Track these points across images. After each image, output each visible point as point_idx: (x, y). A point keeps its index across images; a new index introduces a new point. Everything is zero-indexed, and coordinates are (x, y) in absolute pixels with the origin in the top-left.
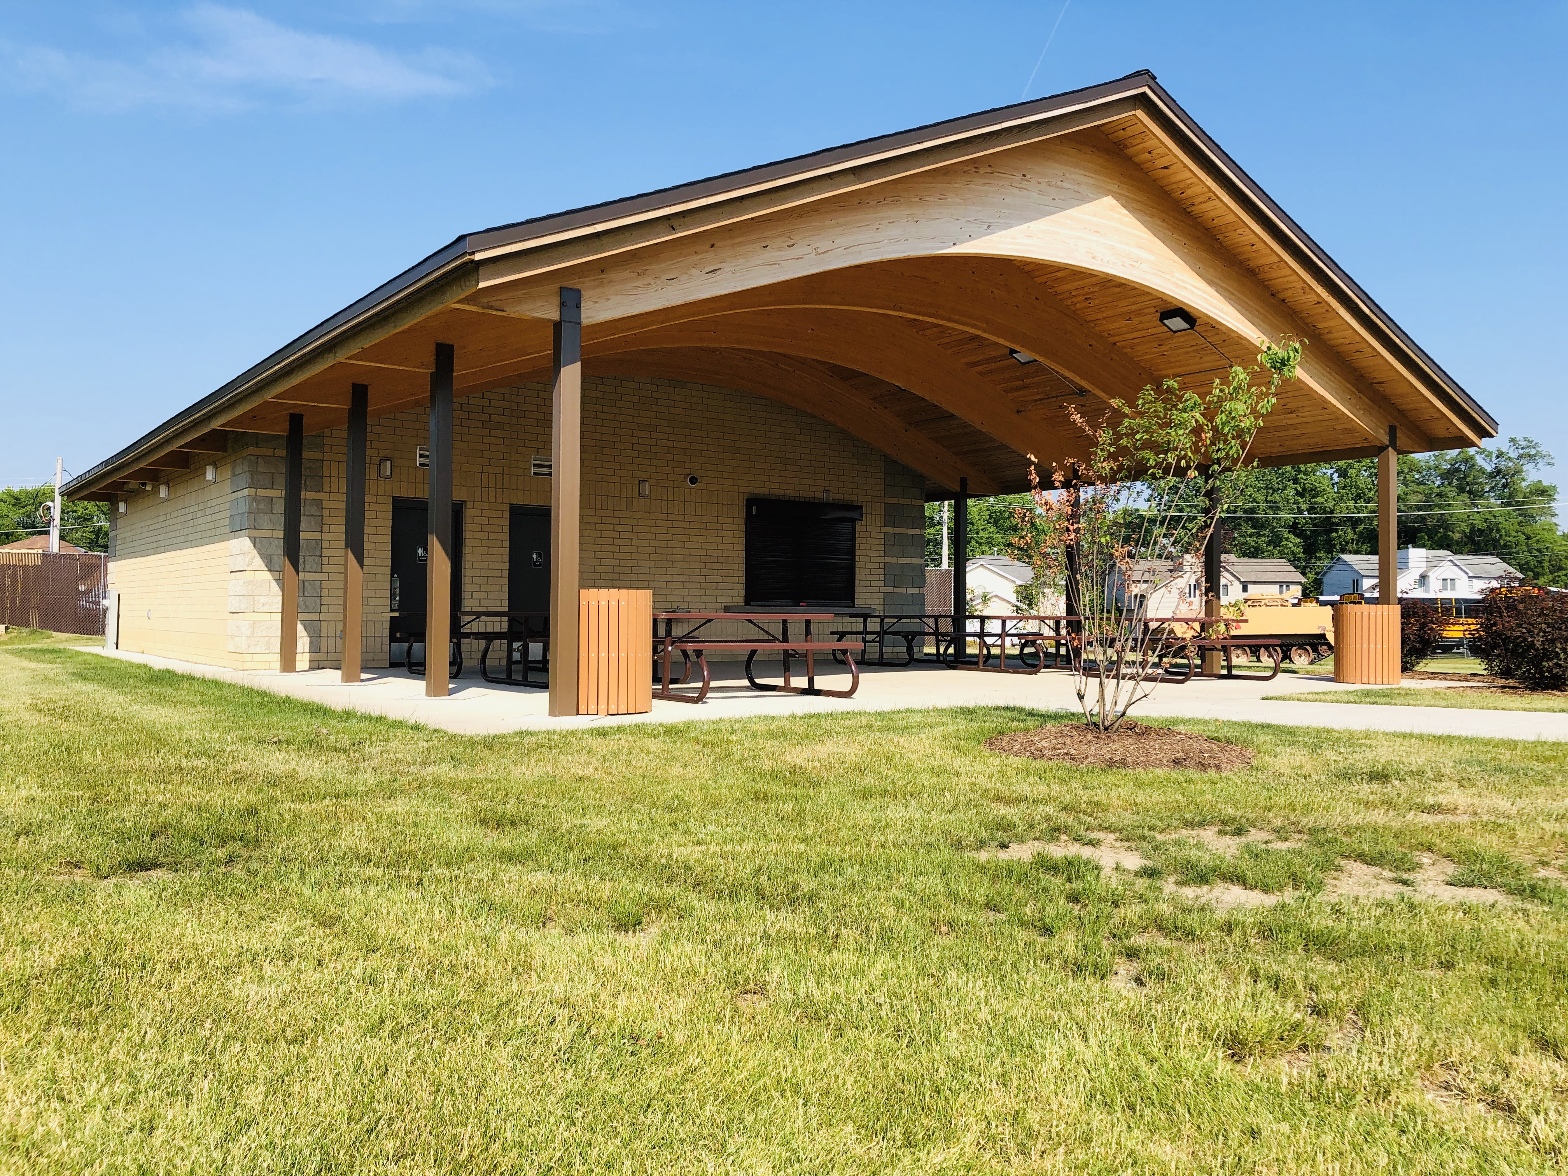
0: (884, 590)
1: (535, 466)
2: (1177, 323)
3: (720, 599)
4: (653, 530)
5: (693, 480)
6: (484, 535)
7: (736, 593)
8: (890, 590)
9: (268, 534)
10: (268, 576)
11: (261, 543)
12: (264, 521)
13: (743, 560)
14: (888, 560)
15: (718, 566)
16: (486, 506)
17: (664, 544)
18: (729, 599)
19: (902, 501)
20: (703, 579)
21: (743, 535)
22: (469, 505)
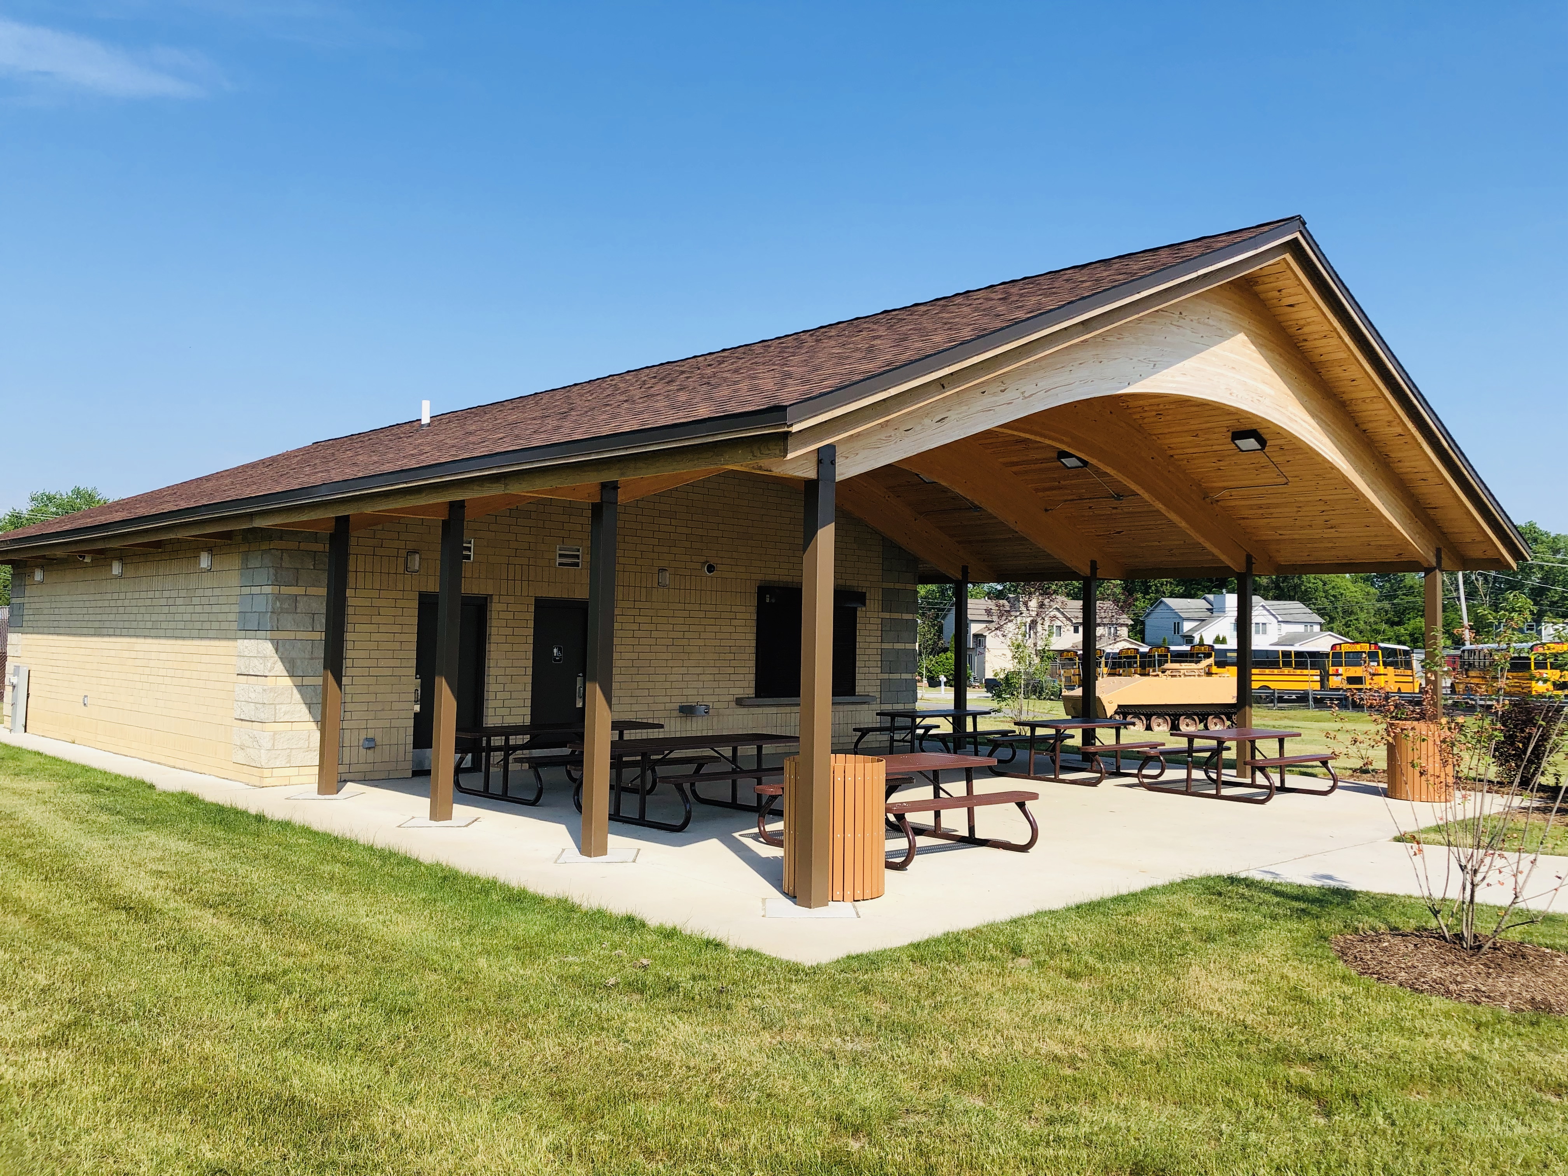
0: (881, 676)
1: (561, 556)
2: (1251, 443)
3: (732, 691)
4: (671, 620)
5: (711, 569)
6: (509, 631)
7: (746, 685)
8: (886, 676)
9: (291, 636)
10: (288, 682)
11: (284, 646)
12: (287, 620)
13: (753, 650)
14: (886, 646)
15: (731, 656)
16: (511, 599)
17: (680, 635)
18: (741, 691)
19: (898, 586)
20: (716, 671)
21: (754, 623)
22: (495, 599)
